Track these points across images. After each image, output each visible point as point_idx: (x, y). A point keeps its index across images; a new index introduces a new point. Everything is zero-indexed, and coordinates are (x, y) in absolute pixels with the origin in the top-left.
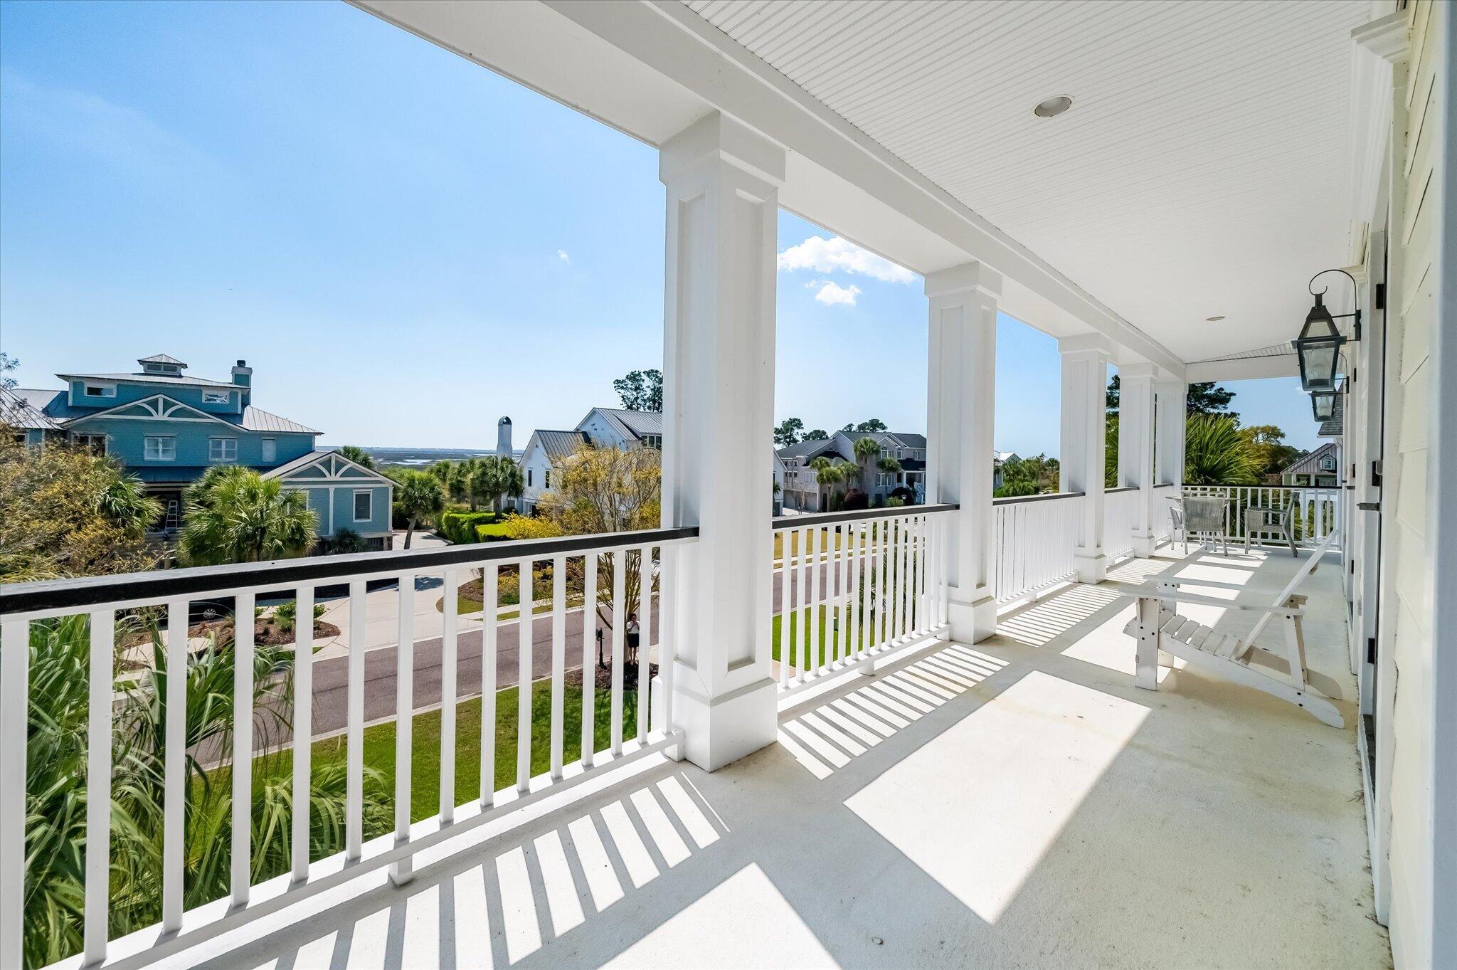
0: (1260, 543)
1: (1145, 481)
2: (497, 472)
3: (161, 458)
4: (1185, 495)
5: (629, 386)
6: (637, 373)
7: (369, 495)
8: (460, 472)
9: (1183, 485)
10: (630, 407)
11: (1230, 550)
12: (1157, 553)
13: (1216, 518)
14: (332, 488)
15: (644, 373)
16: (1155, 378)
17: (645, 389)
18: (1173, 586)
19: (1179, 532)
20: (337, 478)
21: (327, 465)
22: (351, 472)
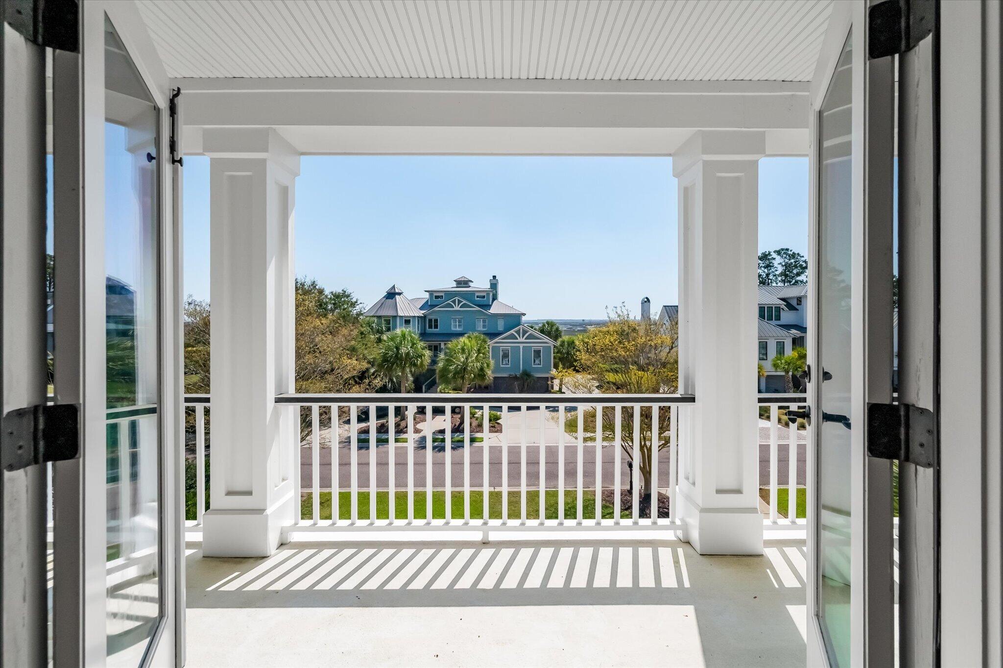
3: (458, 329)
5: (761, 264)
7: (540, 351)
10: (762, 283)
14: (521, 346)
17: (776, 266)
20: (523, 340)
21: (518, 332)
22: (531, 337)
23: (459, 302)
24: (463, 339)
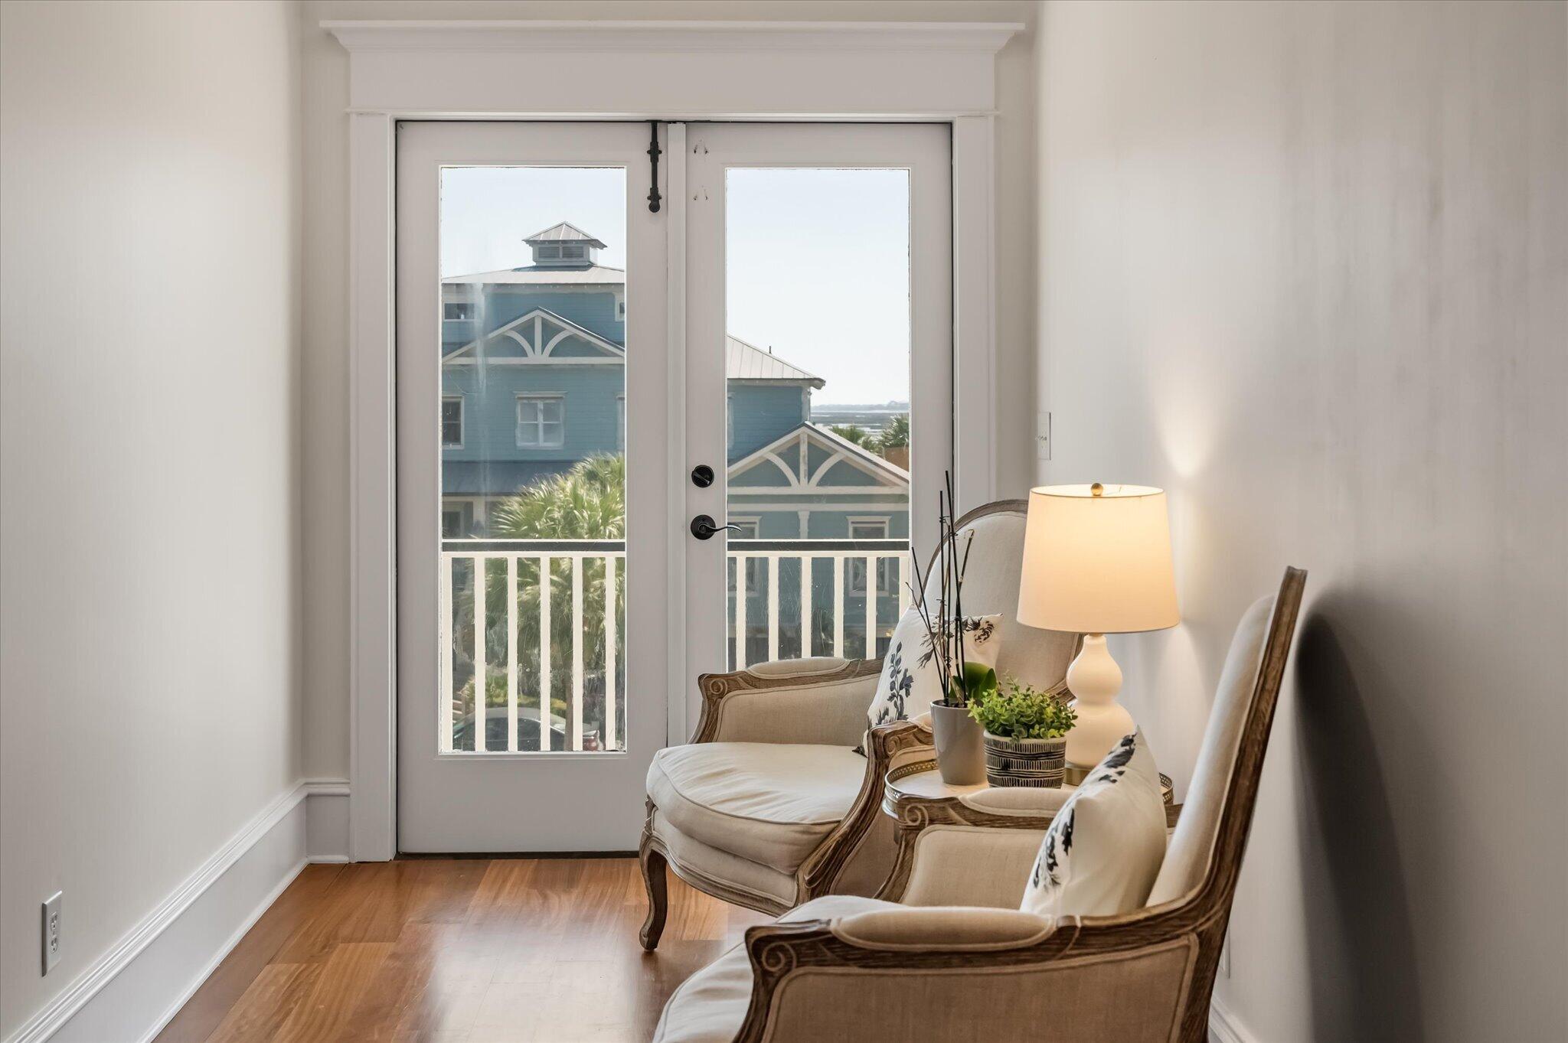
3: (543, 441)
7: (881, 531)
14: (804, 511)
20: (811, 487)
21: (791, 455)
22: (844, 473)
23: (549, 331)
24: (566, 485)
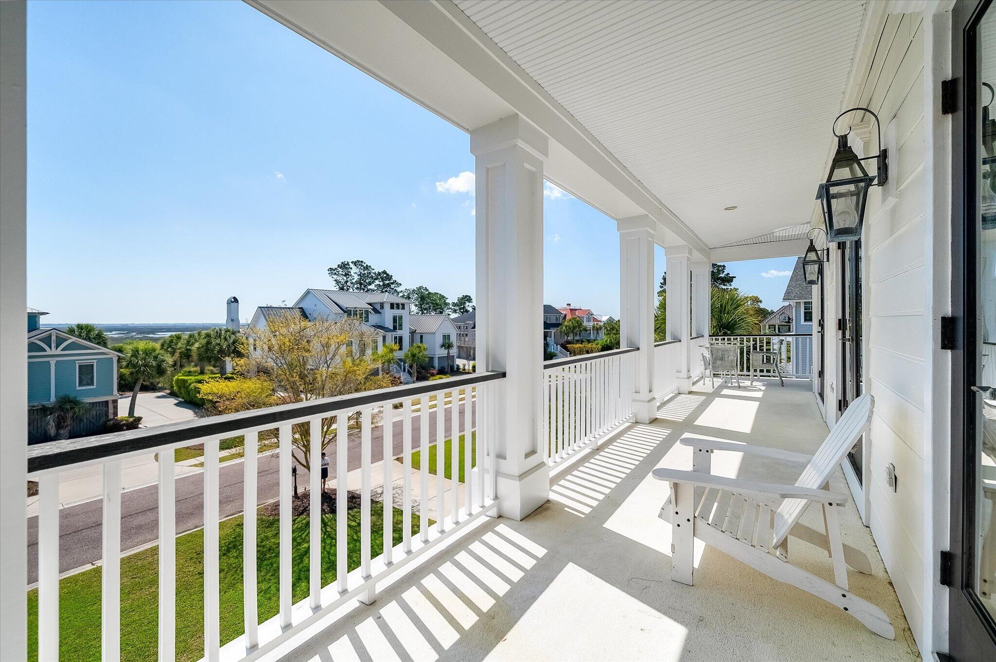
0: (759, 376)
1: (685, 337)
2: (221, 341)
4: (712, 344)
5: (341, 273)
6: (346, 263)
7: (92, 366)
8: (188, 342)
9: (710, 336)
10: (342, 289)
11: (742, 382)
12: (694, 389)
13: (732, 361)
14: (53, 361)
15: (352, 262)
16: (689, 256)
17: (353, 274)
18: (707, 451)
19: (708, 371)
20: (58, 352)
21: (47, 341)
